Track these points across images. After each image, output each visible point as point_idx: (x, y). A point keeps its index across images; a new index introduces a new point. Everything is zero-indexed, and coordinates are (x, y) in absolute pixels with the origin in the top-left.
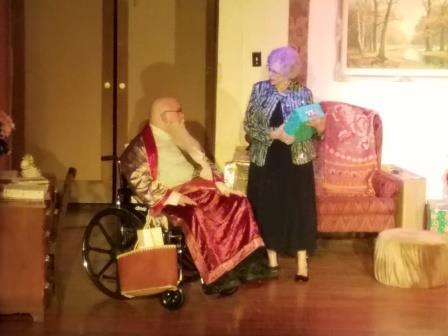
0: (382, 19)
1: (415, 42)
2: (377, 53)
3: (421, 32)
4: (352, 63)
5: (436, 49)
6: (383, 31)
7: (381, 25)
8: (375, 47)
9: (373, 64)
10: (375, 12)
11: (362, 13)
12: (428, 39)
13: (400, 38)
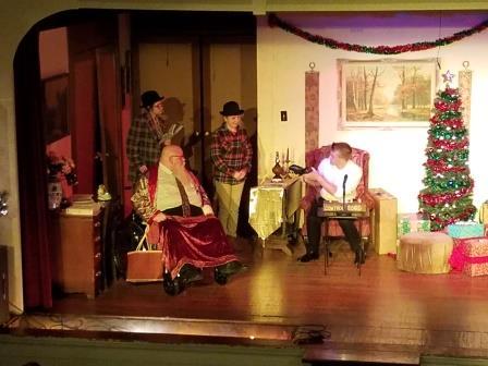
0: (370, 87)
1: (395, 103)
2: (368, 111)
3: (398, 96)
4: (349, 118)
5: (410, 107)
6: (371, 96)
7: (370, 91)
8: (366, 106)
9: (364, 118)
10: (366, 82)
11: (356, 83)
12: (403, 100)
13: (383, 100)
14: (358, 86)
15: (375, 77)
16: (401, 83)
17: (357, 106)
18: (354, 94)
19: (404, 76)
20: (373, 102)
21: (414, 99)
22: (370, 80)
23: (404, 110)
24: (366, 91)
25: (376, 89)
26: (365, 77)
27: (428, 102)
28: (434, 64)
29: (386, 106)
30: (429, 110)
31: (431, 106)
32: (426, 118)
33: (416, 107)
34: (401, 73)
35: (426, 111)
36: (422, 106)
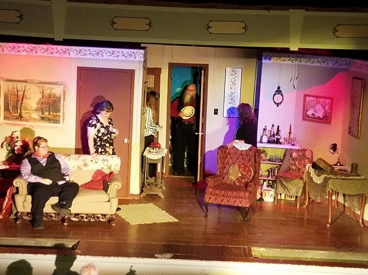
0: (20, 98)
1: (36, 110)
2: (19, 114)
3: (39, 106)
6: (21, 104)
7: (21, 101)
8: (17, 111)
9: (16, 119)
10: (17, 95)
11: (11, 95)
12: (42, 109)
13: (29, 107)
14: (12, 97)
15: (24, 92)
16: (41, 97)
17: (11, 111)
18: (10, 102)
19: (43, 93)
20: (22, 109)
21: (50, 108)
22: (21, 93)
23: (43, 116)
24: (17, 101)
25: (24, 100)
26: (17, 91)
27: (58, 111)
28: (62, 87)
29: (30, 112)
30: (59, 116)
31: (61, 114)
32: (57, 122)
33: (51, 114)
34: (41, 91)
35: (57, 117)
36: (55, 114)
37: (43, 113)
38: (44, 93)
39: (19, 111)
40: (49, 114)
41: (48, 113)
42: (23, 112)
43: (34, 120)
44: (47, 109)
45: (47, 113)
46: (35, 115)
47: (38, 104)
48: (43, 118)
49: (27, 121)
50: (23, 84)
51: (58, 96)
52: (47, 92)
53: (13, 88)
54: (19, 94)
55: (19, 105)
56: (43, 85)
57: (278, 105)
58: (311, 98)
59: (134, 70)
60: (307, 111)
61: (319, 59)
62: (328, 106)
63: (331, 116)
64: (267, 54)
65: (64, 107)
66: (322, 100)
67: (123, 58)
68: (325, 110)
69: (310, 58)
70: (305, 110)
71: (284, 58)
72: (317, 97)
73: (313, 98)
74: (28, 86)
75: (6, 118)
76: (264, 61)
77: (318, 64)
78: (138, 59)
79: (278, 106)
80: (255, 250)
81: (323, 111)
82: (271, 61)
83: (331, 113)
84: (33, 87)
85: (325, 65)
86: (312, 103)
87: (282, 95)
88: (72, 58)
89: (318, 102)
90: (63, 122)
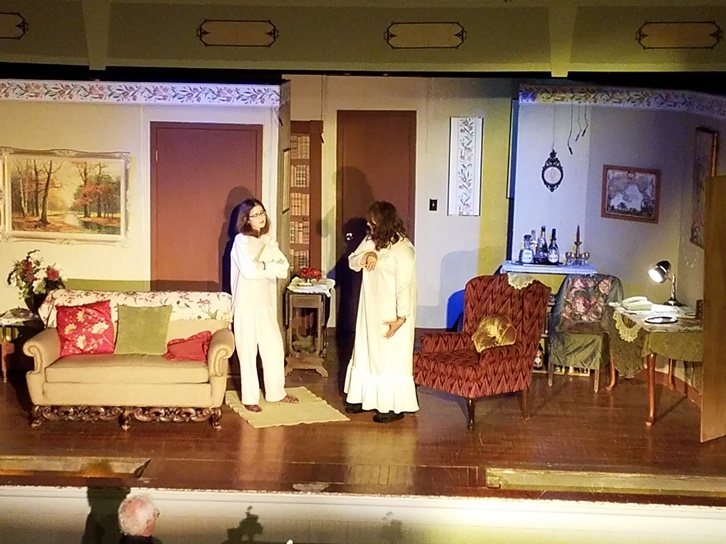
0: (43, 187)
2: (40, 217)
4: (17, 226)
6: (45, 198)
7: (43, 192)
8: (37, 212)
9: (36, 227)
10: (37, 180)
11: (24, 181)
12: (86, 206)
13: (60, 204)
14: (27, 185)
15: (49, 174)
16: (83, 183)
17: (26, 211)
18: (22, 195)
19: (86, 174)
20: (47, 206)
21: (99, 206)
22: (43, 177)
23: (87, 219)
24: (37, 192)
25: (50, 190)
26: (36, 173)
27: (117, 209)
28: (123, 161)
29: (63, 212)
30: (119, 219)
31: (122, 215)
32: (115, 230)
33: (102, 215)
34: (82, 170)
35: (114, 221)
36: (110, 215)
37: (86, 215)
38: (89, 174)
39: (40, 211)
40: (99, 216)
41: (96, 214)
42: (48, 212)
43: (70, 228)
44: (95, 205)
45: (94, 215)
46: (72, 219)
47: (76, 196)
48: (87, 225)
49: (57, 230)
50: (47, 160)
51: (114, 179)
52: (93, 173)
53: (29, 167)
54: (40, 177)
55: (40, 201)
56: (84, 160)
57: (552, 187)
58: (617, 173)
59: (261, 126)
60: (610, 199)
61: (632, 94)
62: (651, 187)
63: (657, 206)
64: (528, 87)
65: (126, 200)
66: (638, 175)
67: (240, 103)
68: (645, 195)
69: (614, 93)
70: (606, 198)
71: (563, 95)
72: (629, 170)
73: (621, 173)
74: (57, 162)
75: (15, 226)
76: (522, 102)
77: (629, 105)
78: (268, 103)
79: (552, 190)
80: (494, 473)
81: (641, 197)
82: (536, 102)
83: (656, 202)
84: (66, 162)
85: (643, 106)
86: (619, 184)
87: (560, 168)
88: (139, 105)
89: (631, 181)
90: (127, 229)
